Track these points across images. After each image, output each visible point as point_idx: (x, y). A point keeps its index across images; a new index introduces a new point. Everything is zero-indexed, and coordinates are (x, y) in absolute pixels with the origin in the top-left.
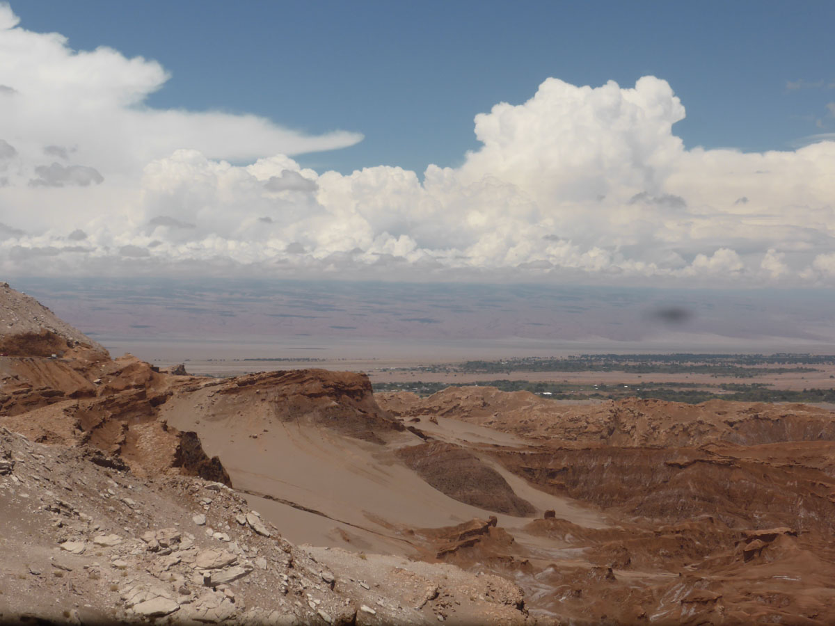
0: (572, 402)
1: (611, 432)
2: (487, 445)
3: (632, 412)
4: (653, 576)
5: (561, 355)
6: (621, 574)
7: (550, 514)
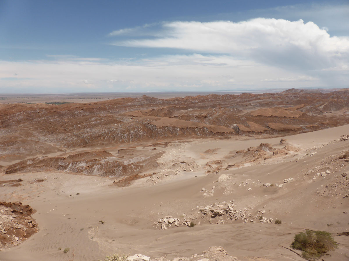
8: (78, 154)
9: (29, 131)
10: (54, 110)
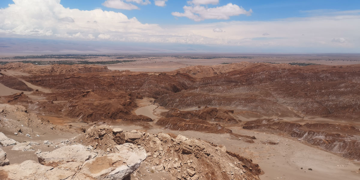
0: (43, 65)
1: (52, 72)
2: (20, 76)
3: (57, 67)
4: (62, 102)
5: (40, 55)
6: (55, 102)
7: (37, 90)
8: (317, 124)
9: (269, 91)
10: (297, 71)
